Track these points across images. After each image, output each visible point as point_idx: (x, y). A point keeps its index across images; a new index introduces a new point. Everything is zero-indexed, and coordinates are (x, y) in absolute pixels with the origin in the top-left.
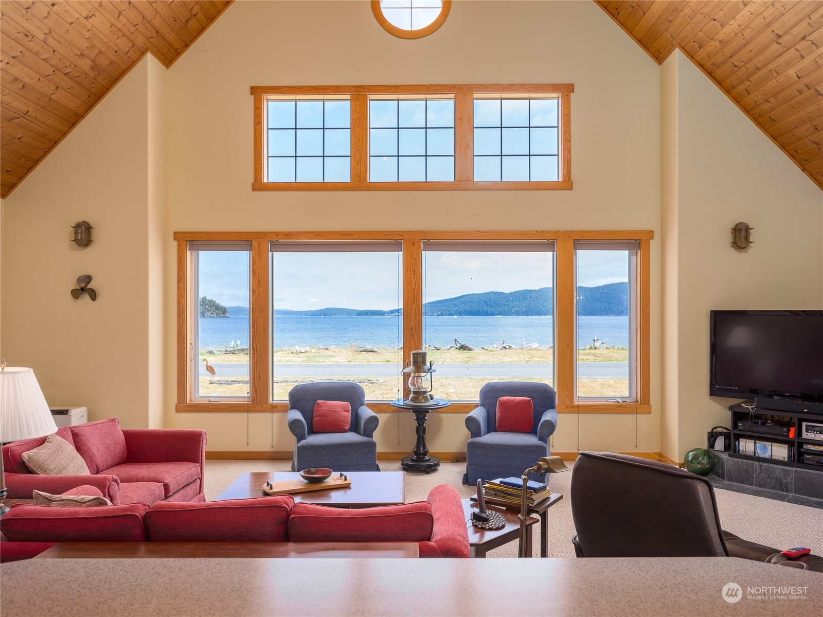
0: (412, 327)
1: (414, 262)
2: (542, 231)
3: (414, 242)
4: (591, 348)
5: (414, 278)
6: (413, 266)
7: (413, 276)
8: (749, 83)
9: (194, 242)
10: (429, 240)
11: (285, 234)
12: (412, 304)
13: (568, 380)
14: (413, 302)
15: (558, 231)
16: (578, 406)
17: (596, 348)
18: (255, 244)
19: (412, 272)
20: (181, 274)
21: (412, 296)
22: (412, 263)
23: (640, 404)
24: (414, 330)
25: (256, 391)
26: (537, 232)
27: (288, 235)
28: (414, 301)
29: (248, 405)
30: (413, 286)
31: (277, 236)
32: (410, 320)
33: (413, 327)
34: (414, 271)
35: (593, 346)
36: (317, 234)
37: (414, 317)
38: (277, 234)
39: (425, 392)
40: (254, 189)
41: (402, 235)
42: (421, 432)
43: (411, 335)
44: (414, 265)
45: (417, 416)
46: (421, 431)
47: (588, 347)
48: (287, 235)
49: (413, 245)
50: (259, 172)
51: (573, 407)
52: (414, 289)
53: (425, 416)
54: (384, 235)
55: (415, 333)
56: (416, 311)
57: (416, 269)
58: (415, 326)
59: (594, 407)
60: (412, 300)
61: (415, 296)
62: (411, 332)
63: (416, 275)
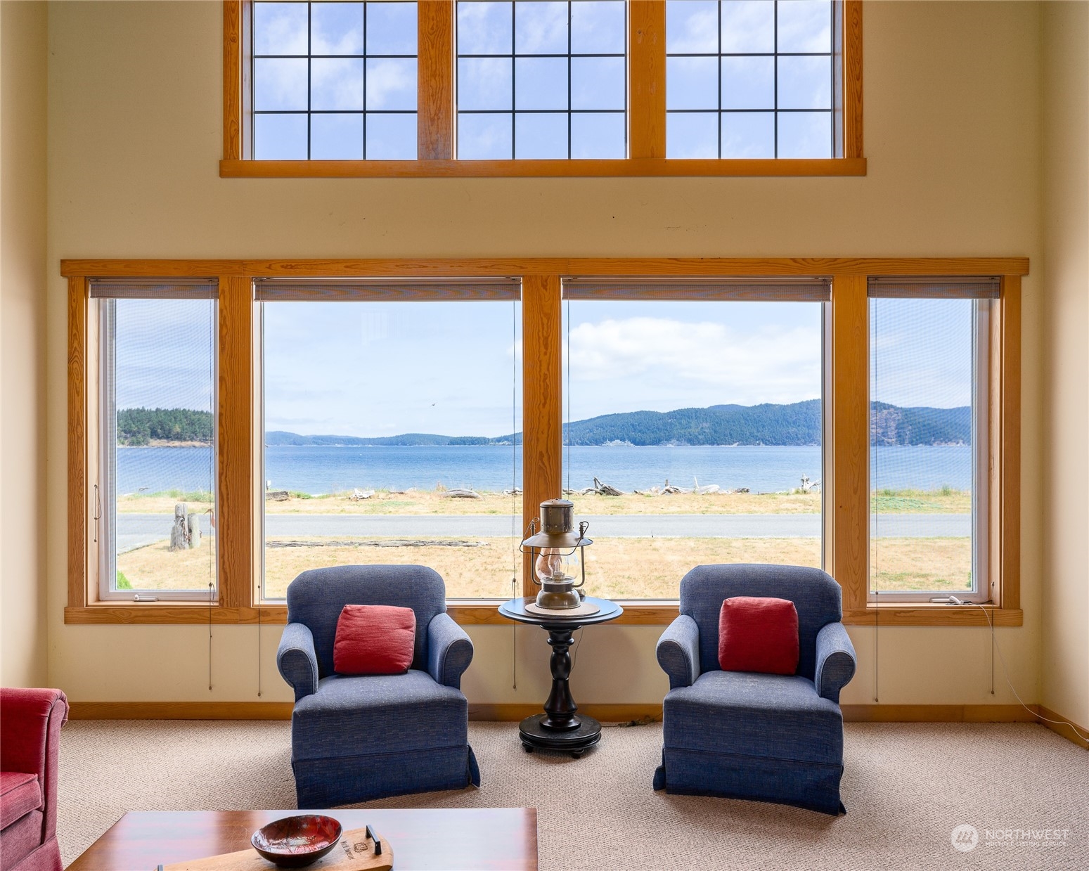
0: (541, 453)
1: (545, 321)
2: (803, 259)
3: (546, 281)
4: (797, 492)
5: (545, 354)
6: (543, 328)
7: (543, 350)
9: (102, 282)
10: (575, 277)
11: (285, 264)
12: (541, 406)
13: (855, 559)
14: (543, 401)
15: (836, 259)
16: (876, 612)
17: (805, 492)
18: (223, 284)
19: (541, 341)
20: (76, 345)
21: (542, 391)
22: (543, 324)
23: (1000, 608)
24: (545, 459)
25: (226, 580)
26: (794, 260)
27: (292, 267)
28: (545, 399)
29: (210, 608)
30: (544, 370)
31: (269, 268)
32: (538, 440)
33: (544, 452)
34: (546, 339)
35: (800, 488)
36: (348, 264)
37: (546, 431)
38: (270, 264)
39: (569, 587)
40: (223, 174)
41: (522, 268)
42: (560, 668)
43: (540, 468)
44: (545, 327)
45: (552, 636)
46: (560, 665)
47: (794, 490)
48: (290, 265)
49: (545, 287)
50: (232, 139)
51: (865, 613)
52: (545, 375)
54: (486, 267)
55: (546, 464)
56: (549, 420)
57: (549, 336)
58: (547, 451)
59: (908, 614)
60: (542, 398)
61: (549, 390)
62: (540, 464)
63: (549, 348)
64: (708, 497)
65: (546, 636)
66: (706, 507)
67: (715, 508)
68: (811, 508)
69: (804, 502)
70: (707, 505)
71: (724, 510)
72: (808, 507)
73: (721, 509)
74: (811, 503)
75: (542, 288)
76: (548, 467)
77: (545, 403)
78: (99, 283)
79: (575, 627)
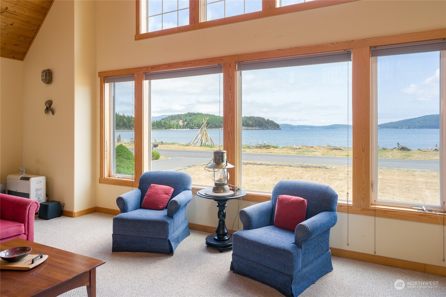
0: (229, 131)
1: (230, 80)
2: (337, 43)
3: (230, 64)
5: (230, 93)
6: (229, 83)
7: (229, 91)
9: (108, 78)
10: (242, 61)
11: (151, 67)
12: (229, 113)
13: (364, 183)
14: (229, 111)
15: (353, 41)
16: (375, 210)
18: (135, 75)
19: (229, 88)
20: (102, 98)
21: (229, 107)
24: (230, 134)
26: (332, 44)
27: (153, 68)
29: (132, 182)
30: (230, 99)
31: (147, 69)
36: (169, 65)
37: (230, 123)
38: (147, 68)
40: (136, 40)
48: (153, 67)
50: (138, 27)
51: (369, 210)
52: (230, 101)
54: (210, 61)
55: (231, 136)
56: (232, 119)
57: (231, 86)
58: (231, 131)
59: (392, 213)
61: (231, 107)
62: (228, 136)
63: (232, 90)
75: (229, 67)
78: (107, 78)
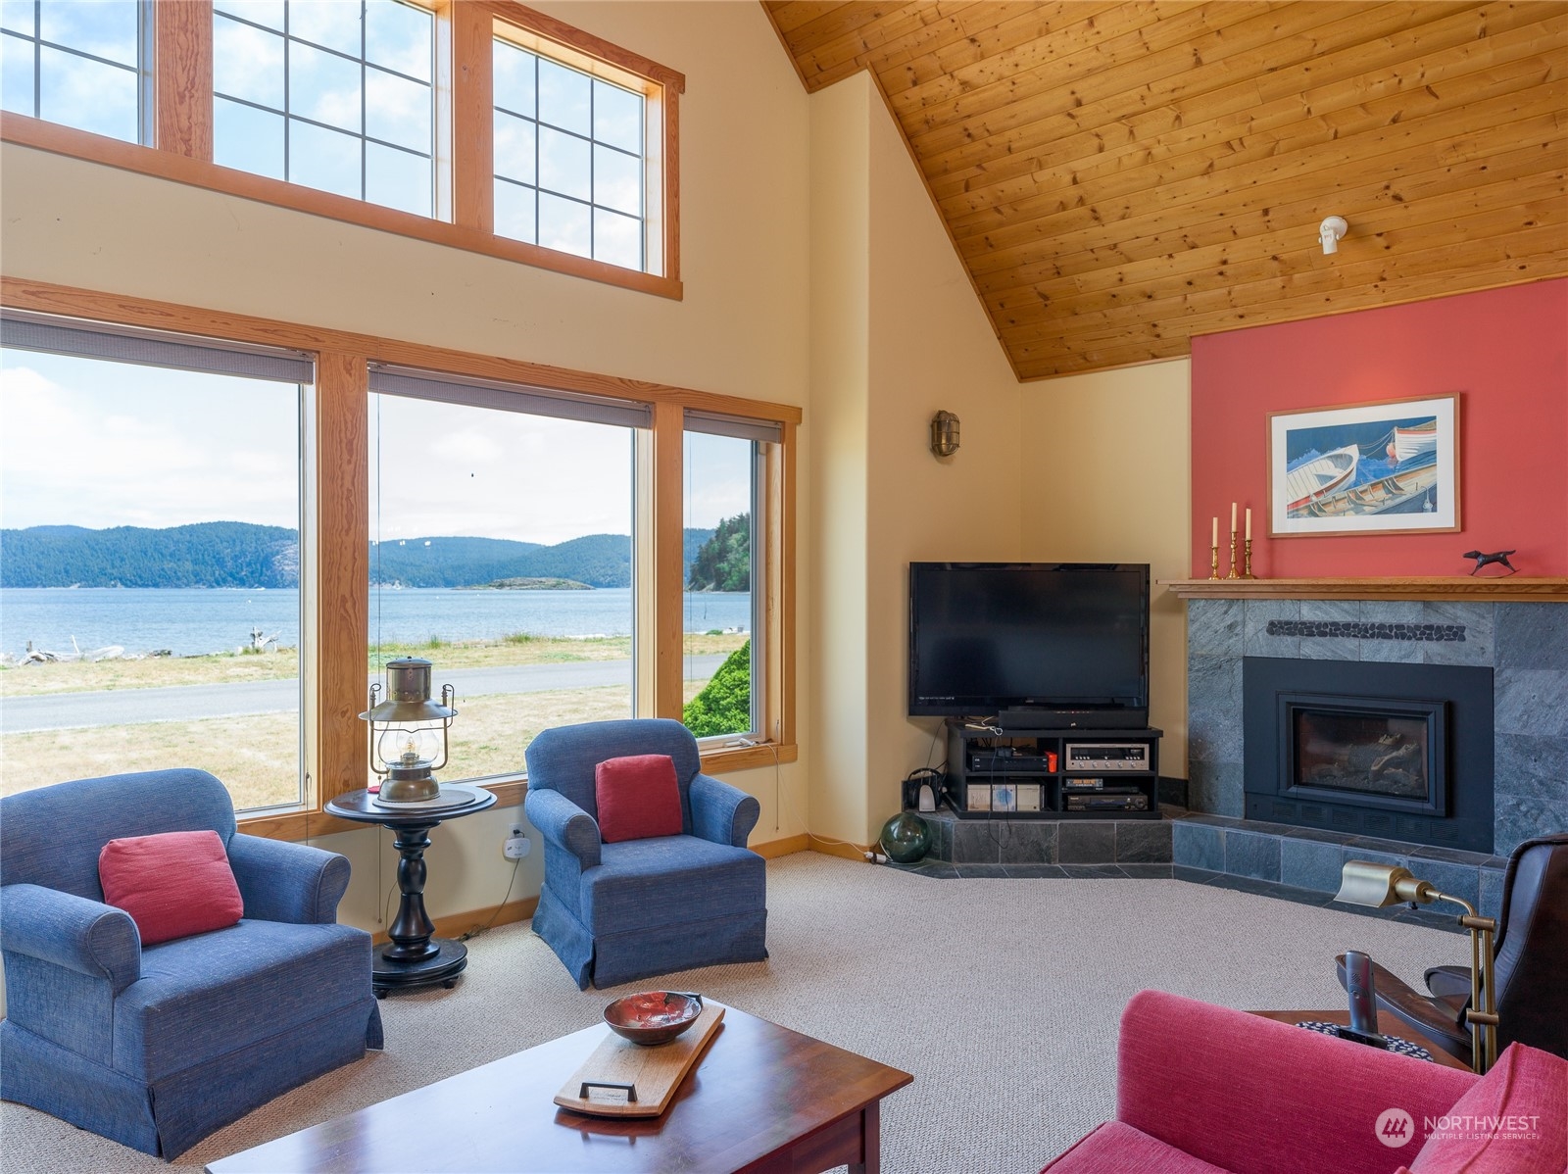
0: (343, 596)
1: (349, 417)
3: (350, 364)
4: (246, 652)
5: (349, 462)
7: (346, 457)
8: (979, 171)
10: (386, 363)
12: (344, 532)
14: (346, 527)
15: (658, 385)
17: (257, 651)
19: (344, 445)
21: (345, 512)
22: (346, 422)
23: (782, 744)
24: (349, 605)
28: (349, 524)
32: (339, 578)
33: (348, 596)
34: (350, 442)
35: (251, 646)
37: (349, 568)
39: (428, 771)
41: (317, 340)
42: (416, 879)
43: (343, 618)
44: (349, 425)
45: (401, 838)
46: (411, 878)
47: (241, 649)
49: (349, 372)
52: (349, 491)
53: (424, 837)
54: (265, 331)
55: (351, 611)
56: (354, 552)
57: (354, 439)
58: (352, 595)
60: (345, 521)
61: (354, 512)
62: (342, 611)
63: (355, 455)
64: (109, 665)
65: (392, 837)
66: (111, 680)
67: (126, 681)
68: (273, 672)
69: (262, 665)
70: (111, 676)
71: (143, 682)
72: (268, 671)
73: (135, 681)
74: (271, 666)
75: (344, 372)
76: (353, 616)
77: (349, 529)
79: (433, 823)
